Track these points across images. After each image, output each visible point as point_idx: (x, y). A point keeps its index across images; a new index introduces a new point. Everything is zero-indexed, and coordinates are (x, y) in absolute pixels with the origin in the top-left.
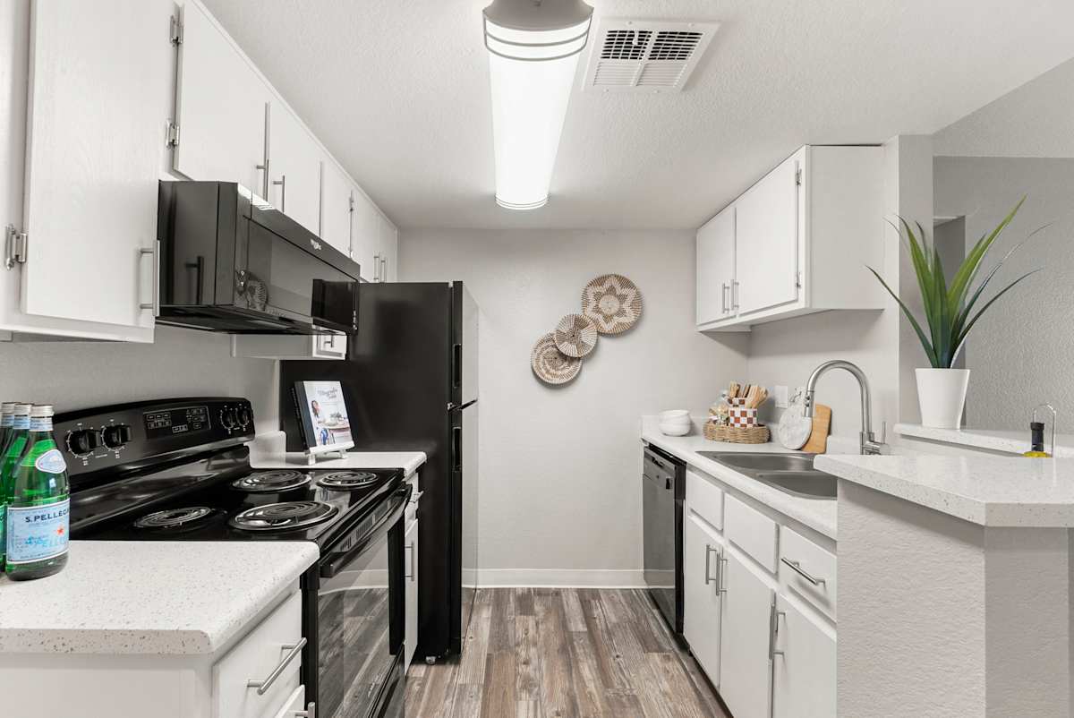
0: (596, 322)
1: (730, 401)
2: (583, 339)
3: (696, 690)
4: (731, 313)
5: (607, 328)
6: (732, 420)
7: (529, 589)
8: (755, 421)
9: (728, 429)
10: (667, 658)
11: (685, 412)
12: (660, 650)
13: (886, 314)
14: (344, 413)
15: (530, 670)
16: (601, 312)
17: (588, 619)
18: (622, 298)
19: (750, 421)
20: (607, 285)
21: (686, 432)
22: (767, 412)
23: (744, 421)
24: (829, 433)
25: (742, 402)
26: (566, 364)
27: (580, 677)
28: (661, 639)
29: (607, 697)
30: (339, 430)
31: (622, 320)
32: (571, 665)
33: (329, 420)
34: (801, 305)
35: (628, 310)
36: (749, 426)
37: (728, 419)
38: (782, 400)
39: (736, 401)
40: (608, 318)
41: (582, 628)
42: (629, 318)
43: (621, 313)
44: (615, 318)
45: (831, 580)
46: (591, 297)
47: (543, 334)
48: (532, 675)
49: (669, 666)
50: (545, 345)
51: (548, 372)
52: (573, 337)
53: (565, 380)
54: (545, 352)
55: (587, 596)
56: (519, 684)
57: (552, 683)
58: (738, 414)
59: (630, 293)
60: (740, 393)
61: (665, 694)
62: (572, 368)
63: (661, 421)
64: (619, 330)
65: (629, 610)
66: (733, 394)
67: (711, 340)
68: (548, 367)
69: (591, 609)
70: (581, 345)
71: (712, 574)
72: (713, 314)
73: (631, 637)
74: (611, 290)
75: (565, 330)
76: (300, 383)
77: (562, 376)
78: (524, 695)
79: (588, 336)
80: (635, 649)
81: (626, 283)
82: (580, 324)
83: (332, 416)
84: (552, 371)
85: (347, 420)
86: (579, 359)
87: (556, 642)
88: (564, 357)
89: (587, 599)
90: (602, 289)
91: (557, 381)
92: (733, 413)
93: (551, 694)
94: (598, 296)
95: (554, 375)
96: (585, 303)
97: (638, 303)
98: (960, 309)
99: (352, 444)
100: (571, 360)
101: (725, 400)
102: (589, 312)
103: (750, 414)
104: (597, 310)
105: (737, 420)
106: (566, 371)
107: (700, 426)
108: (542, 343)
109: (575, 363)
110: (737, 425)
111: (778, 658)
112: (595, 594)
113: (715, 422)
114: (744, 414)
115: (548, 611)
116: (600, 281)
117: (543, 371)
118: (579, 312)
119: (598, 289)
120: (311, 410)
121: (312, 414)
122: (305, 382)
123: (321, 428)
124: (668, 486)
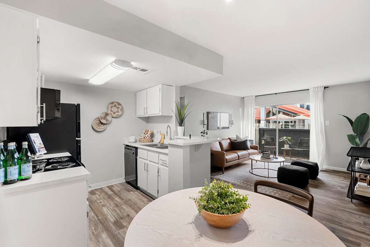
0: (111, 114)
1: (144, 133)
2: (107, 118)
3: (142, 194)
4: (146, 114)
5: (114, 116)
6: (145, 138)
7: (92, 190)
8: (150, 138)
9: (145, 140)
10: (135, 192)
11: (135, 136)
12: (132, 191)
13: (173, 117)
14: (42, 143)
15: (102, 203)
16: (112, 111)
17: (112, 191)
18: (118, 108)
19: (149, 138)
20: (114, 104)
21: (135, 141)
22: (152, 135)
23: (148, 138)
24: (164, 139)
25: (147, 134)
26: (102, 125)
27: (116, 200)
28: (132, 189)
29: (124, 202)
30: (42, 148)
31: (118, 114)
32: (112, 199)
33: (39, 145)
34: (160, 114)
35: (120, 111)
36: (149, 139)
37: (144, 138)
38: (155, 133)
39: (146, 133)
40: (114, 113)
41: (112, 193)
42: (120, 113)
43: (118, 112)
44: (116, 113)
45: (167, 160)
46: (110, 107)
47: (96, 117)
48: (103, 204)
49: (135, 193)
50: (96, 120)
51: (97, 128)
52: (105, 118)
53: (102, 130)
54: (96, 122)
55: (110, 187)
56: (101, 207)
57: (109, 203)
58: (147, 136)
59: (120, 107)
60: (147, 132)
61: (136, 197)
62: (104, 126)
63: (128, 139)
64: (118, 116)
65: (122, 187)
66: (145, 132)
67: (140, 119)
68: (97, 126)
69: (112, 189)
70: (107, 120)
71: (146, 168)
72: (141, 113)
73: (125, 191)
74: (115, 106)
75: (102, 116)
76: (28, 134)
77: (101, 129)
78: (103, 207)
79: (109, 118)
80: (127, 193)
81: (119, 104)
82: (107, 114)
83: (39, 144)
84: (98, 127)
85: (43, 145)
86: (106, 124)
87: (106, 197)
88: (102, 123)
89: (110, 188)
90: (113, 105)
91: (100, 130)
92: (146, 136)
93: (110, 205)
94: (112, 107)
95: (99, 129)
96: (108, 109)
97: (122, 109)
98: (183, 116)
99: (46, 152)
100: (104, 124)
101: (143, 133)
102: (109, 112)
103: (149, 136)
104: (111, 111)
105: (147, 138)
106: (103, 127)
107: (138, 140)
108: (95, 119)
109: (105, 125)
110: (147, 139)
111: (159, 176)
112: (112, 186)
113: (141, 138)
114: (148, 136)
115: (101, 193)
116: (112, 103)
117: (96, 127)
118: (106, 111)
119: (112, 105)
120: (33, 142)
121: (34, 144)
122: (30, 134)
123: (37, 148)
124: (133, 154)
